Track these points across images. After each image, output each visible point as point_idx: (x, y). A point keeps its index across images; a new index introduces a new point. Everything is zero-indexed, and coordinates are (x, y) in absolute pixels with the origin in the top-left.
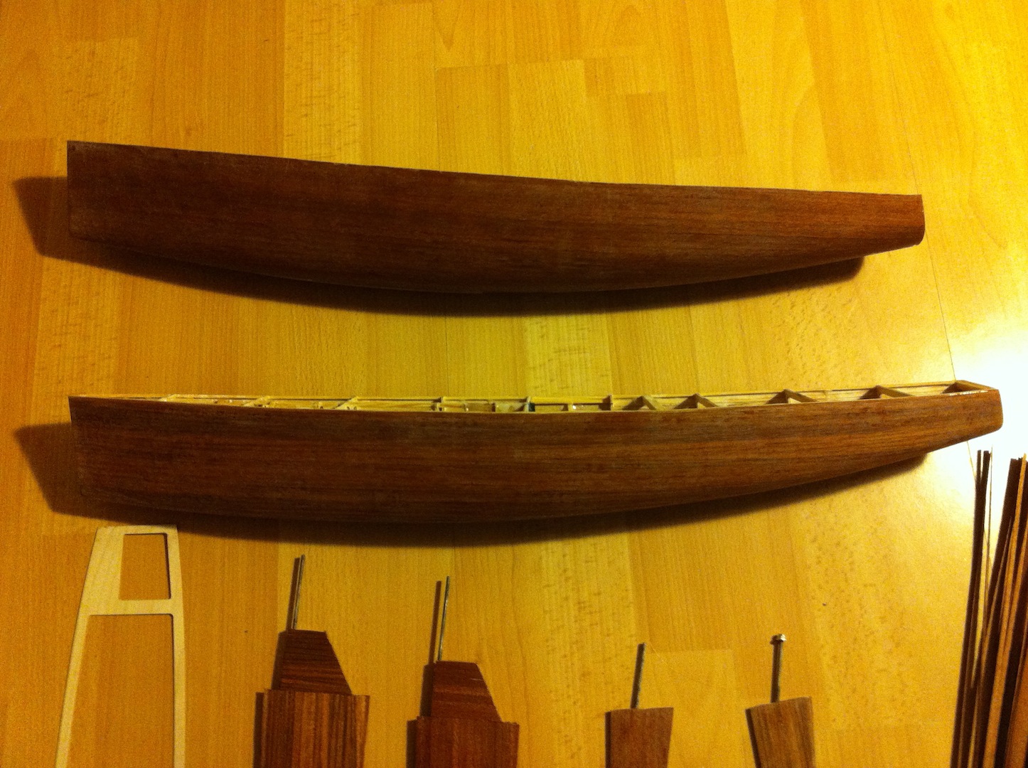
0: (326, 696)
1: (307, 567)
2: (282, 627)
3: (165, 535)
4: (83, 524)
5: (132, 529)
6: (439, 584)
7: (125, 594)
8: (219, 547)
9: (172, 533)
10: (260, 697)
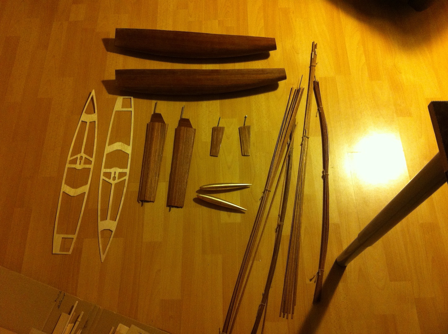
0: (160, 123)
1: (158, 104)
2: (153, 113)
3: (131, 98)
4: (115, 96)
5: (124, 97)
6: (183, 108)
7: (122, 107)
8: (141, 101)
9: (132, 98)
10: (148, 124)
